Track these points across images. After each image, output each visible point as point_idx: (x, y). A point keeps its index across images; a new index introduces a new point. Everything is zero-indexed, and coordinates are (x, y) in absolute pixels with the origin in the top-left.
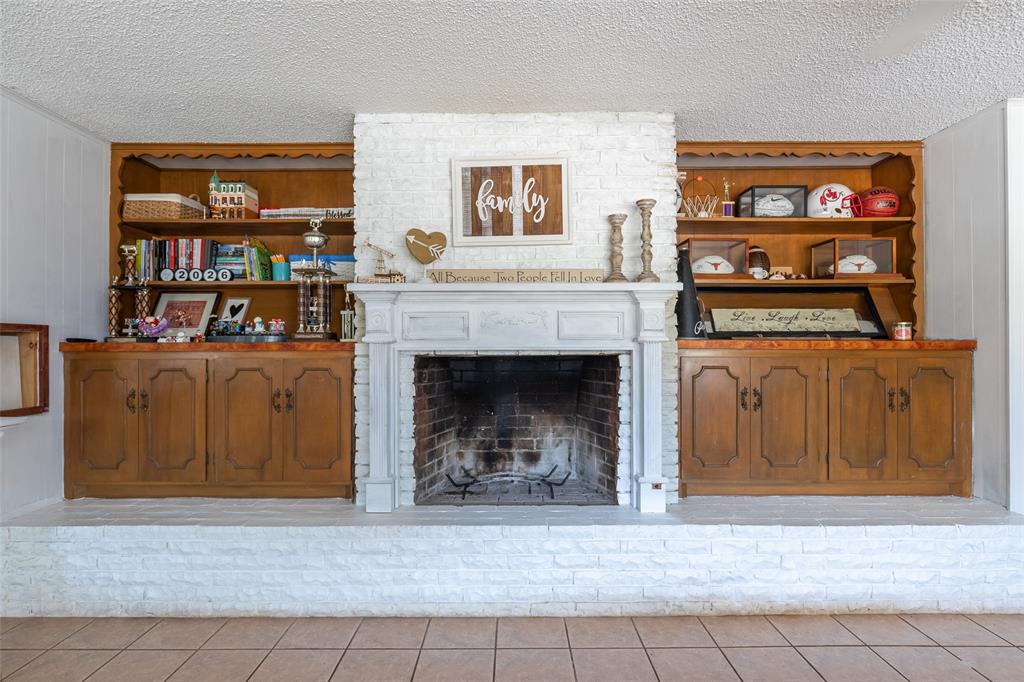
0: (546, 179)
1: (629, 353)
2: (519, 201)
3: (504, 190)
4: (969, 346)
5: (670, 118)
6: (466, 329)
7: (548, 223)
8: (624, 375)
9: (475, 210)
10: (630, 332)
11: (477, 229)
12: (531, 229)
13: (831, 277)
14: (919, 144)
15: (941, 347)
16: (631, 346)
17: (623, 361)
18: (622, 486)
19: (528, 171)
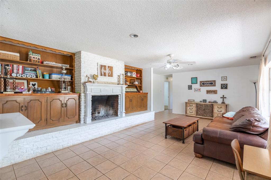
0: (111, 68)
1: (120, 95)
2: (107, 71)
3: (105, 69)
4: (147, 93)
5: (124, 62)
6: (101, 91)
7: (111, 75)
8: (119, 98)
9: (101, 72)
10: (121, 92)
11: (101, 75)
12: (109, 76)
13: (135, 84)
14: (142, 69)
15: (144, 93)
16: (121, 94)
17: (119, 96)
18: (119, 113)
19: (109, 67)
